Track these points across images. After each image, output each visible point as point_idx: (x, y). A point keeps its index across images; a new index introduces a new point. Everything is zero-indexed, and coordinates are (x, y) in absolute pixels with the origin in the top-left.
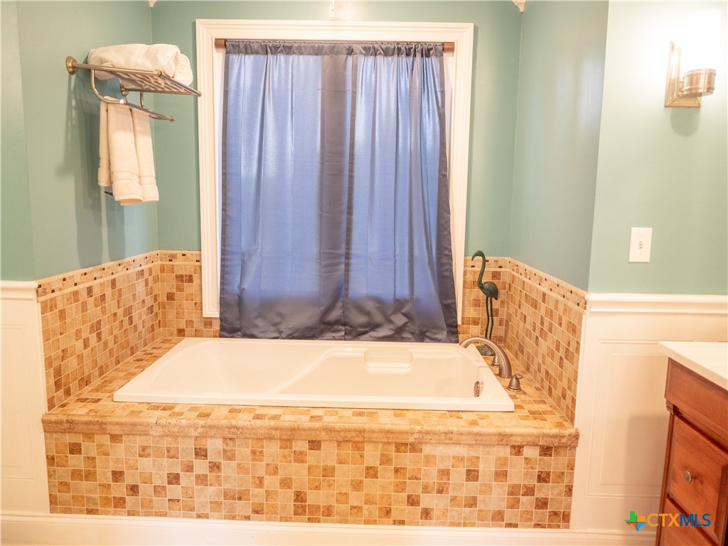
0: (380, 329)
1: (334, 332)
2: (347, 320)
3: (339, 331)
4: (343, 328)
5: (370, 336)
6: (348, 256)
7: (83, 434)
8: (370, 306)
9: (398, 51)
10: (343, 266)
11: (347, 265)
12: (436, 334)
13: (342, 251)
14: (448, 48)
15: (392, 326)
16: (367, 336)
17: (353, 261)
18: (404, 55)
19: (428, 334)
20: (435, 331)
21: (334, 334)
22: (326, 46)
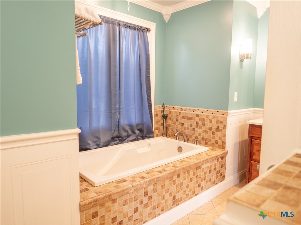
0: (130, 137)
1: (114, 141)
2: (120, 135)
3: (116, 140)
4: (118, 139)
5: (128, 140)
6: (119, 108)
7: (99, 205)
8: (127, 128)
9: (135, 29)
10: (118, 113)
11: (119, 112)
12: (150, 135)
13: (117, 106)
14: (148, 30)
15: (135, 135)
16: (126, 140)
17: (121, 110)
18: (136, 30)
19: (147, 136)
20: (150, 134)
21: (115, 142)
22: (111, 20)
